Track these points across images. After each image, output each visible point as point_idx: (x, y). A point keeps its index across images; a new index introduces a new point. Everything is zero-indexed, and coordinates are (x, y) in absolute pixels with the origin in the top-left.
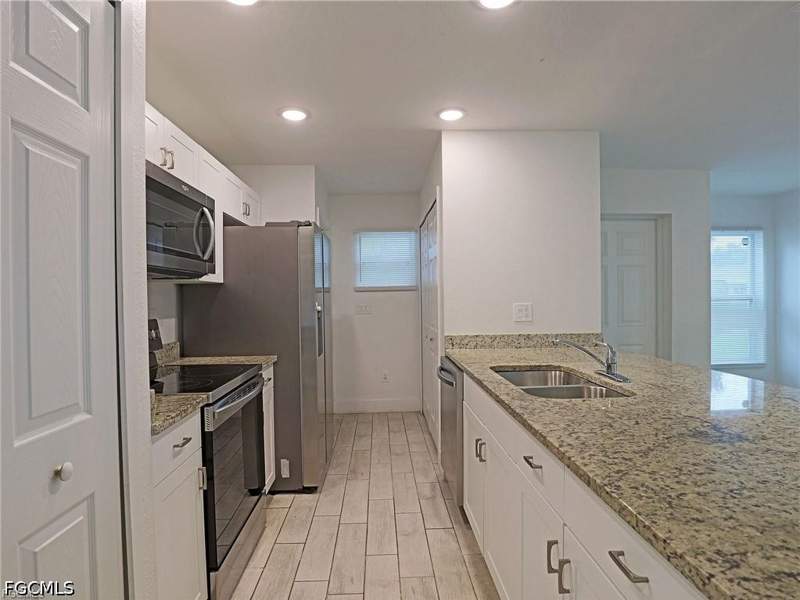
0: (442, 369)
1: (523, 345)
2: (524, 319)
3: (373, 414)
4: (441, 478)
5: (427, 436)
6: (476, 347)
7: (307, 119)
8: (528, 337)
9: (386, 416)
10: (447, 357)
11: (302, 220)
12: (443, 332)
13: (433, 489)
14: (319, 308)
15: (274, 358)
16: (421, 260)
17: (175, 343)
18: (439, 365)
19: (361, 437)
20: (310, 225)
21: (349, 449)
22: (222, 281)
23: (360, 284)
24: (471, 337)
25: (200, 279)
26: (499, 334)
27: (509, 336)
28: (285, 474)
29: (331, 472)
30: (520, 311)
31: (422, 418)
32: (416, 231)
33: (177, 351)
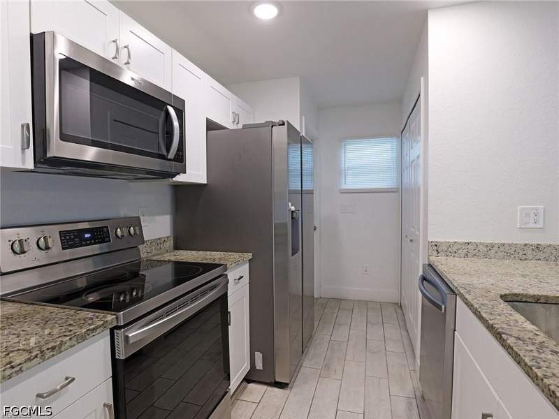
0: (424, 279)
1: (530, 257)
2: (531, 225)
3: (354, 300)
4: (418, 394)
5: (404, 333)
6: (466, 255)
7: (280, 14)
8: (538, 247)
9: (365, 304)
10: (430, 265)
11: (276, 120)
12: (426, 236)
13: (410, 404)
14: (293, 208)
15: (250, 256)
16: (402, 165)
17: (168, 238)
18: (421, 273)
19: (340, 325)
20: (283, 124)
21: (327, 338)
22: (206, 183)
23: (344, 187)
24: (461, 244)
25: (174, 179)
26: (497, 242)
27: (509, 245)
28: (259, 366)
29: (306, 363)
30: (528, 215)
31: (399, 311)
32: (398, 137)
33: (170, 244)
